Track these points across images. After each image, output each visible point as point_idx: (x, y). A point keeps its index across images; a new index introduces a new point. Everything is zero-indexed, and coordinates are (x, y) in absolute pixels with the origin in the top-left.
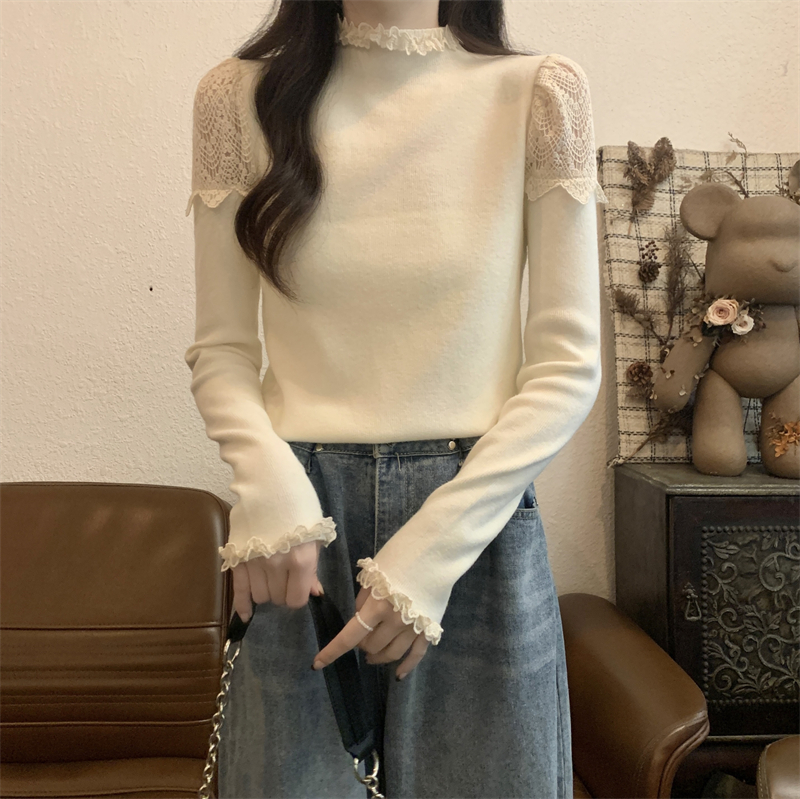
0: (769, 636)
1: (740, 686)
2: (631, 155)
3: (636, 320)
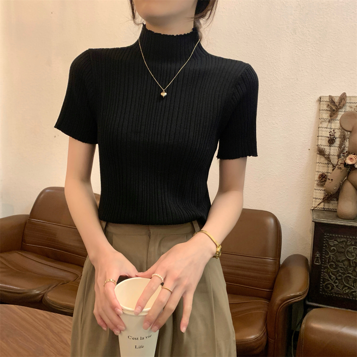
0: (348, 275)
1: (334, 290)
2: (331, 99)
3: (325, 158)
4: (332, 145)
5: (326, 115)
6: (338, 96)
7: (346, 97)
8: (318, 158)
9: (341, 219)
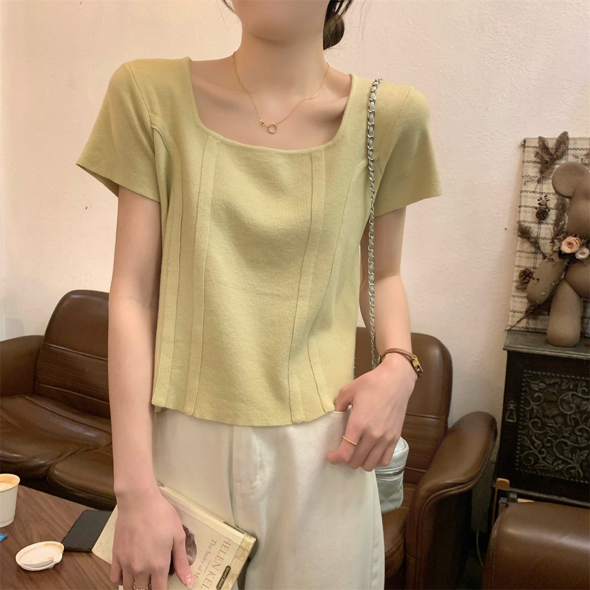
0: (562, 440)
1: (539, 465)
2: (541, 144)
3: (531, 242)
4: (542, 221)
5: (533, 171)
6: (554, 138)
7: (568, 139)
8: (519, 243)
9: (552, 347)
